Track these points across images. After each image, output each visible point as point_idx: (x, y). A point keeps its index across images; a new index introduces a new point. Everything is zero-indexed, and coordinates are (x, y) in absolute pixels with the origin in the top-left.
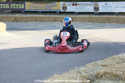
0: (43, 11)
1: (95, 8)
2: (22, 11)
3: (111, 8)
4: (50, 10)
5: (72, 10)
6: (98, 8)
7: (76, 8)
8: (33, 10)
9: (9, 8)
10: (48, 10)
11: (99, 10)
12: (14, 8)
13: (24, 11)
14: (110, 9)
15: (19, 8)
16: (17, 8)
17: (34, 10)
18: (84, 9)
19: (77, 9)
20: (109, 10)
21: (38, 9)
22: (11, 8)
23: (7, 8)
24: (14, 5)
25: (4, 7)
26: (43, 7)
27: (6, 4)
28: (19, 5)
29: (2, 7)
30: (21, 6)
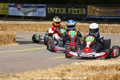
0: (112, 18)
2: (83, 18)
8: (97, 17)
9: (65, 13)
12: (72, 13)
13: (85, 18)
15: (80, 13)
16: (77, 13)
17: (99, 17)
21: (104, 15)
22: (69, 13)
23: (63, 13)
24: (72, 9)
25: (59, 13)
26: (112, 13)
27: (62, 8)
28: (79, 9)
29: (56, 12)
30: (82, 11)
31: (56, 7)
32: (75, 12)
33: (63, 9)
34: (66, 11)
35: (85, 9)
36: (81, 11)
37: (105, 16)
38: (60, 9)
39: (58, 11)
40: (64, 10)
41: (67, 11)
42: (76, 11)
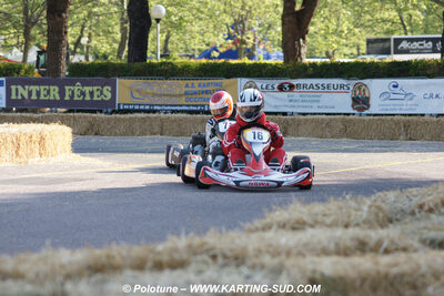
0: (178, 108)
1: (355, 100)
3: (411, 99)
4: (204, 106)
5: (276, 107)
6: (368, 99)
7: (291, 101)
8: (142, 107)
9: (58, 98)
10: (196, 106)
11: (369, 106)
12: (76, 98)
13: (110, 110)
14: (409, 102)
15: (95, 98)
16: (88, 98)
17: (147, 108)
18: (318, 101)
19: (296, 104)
20: (404, 107)
22: (67, 98)
23: (52, 98)
24: (76, 88)
25: (42, 97)
26: (180, 95)
27: (49, 85)
28: (95, 88)
29: (34, 97)
30: (102, 94)
31: (34, 84)
32: (85, 96)
33: (52, 88)
34: (59, 92)
35: (109, 88)
36: (99, 93)
37: (160, 105)
38: (42, 88)
39: (38, 93)
40: (54, 91)
41: (62, 93)
42: (87, 92)
